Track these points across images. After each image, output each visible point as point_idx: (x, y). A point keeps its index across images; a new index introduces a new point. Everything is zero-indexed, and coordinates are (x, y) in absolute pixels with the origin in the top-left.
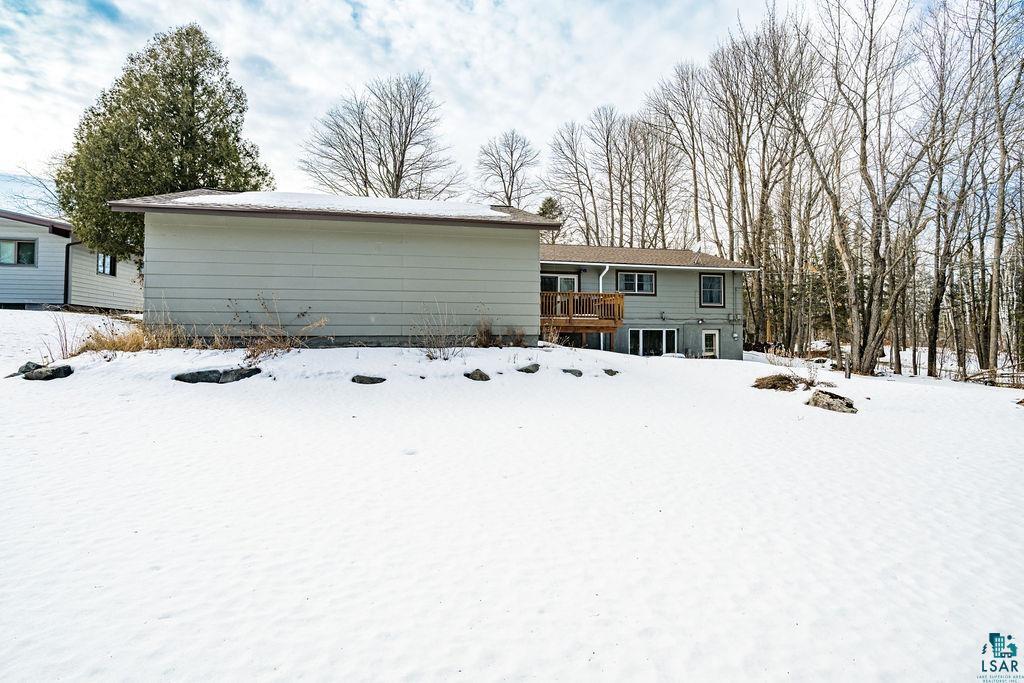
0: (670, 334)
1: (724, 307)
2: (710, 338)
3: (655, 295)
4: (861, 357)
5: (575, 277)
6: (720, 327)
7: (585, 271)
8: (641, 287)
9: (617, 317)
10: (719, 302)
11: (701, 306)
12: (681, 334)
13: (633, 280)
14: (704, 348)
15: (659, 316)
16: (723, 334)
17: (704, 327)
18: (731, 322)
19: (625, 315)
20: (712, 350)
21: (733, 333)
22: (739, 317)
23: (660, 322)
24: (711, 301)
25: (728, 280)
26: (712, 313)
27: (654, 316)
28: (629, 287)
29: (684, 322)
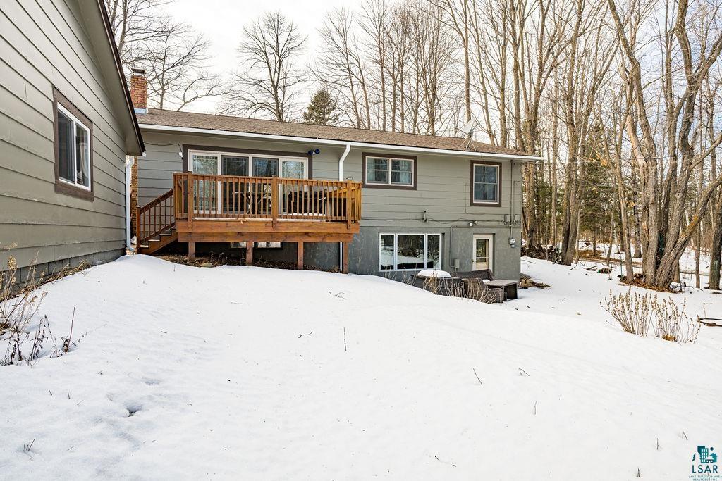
0: (434, 241)
1: (499, 205)
2: (482, 244)
3: (415, 188)
4: (657, 268)
5: (305, 160)
6: (494, 231)
7: (318, 152)
8: (396, 178)
9: (350, 218)
10: (494, 199)
11: (472, 204)
12: (447, 239)
13: (386, 167)
14: (474, 258)
15: (419, 216)
16: (497, 240)
17: (474, 230)
18: (509, 225)
19: (363, 214)
20: (484, 260)
21: (510, 238)
22: (517, 218)
23: (421, 224)
24: (485, 198)
25: (505, 171)
26: (487, 214)
27: (413, 216)
28: (380, 176)
29: (450, 225)
